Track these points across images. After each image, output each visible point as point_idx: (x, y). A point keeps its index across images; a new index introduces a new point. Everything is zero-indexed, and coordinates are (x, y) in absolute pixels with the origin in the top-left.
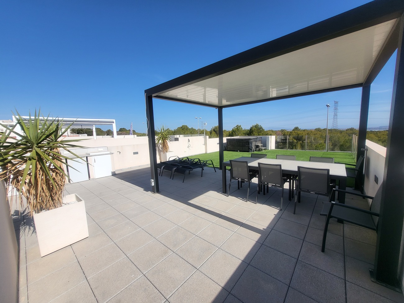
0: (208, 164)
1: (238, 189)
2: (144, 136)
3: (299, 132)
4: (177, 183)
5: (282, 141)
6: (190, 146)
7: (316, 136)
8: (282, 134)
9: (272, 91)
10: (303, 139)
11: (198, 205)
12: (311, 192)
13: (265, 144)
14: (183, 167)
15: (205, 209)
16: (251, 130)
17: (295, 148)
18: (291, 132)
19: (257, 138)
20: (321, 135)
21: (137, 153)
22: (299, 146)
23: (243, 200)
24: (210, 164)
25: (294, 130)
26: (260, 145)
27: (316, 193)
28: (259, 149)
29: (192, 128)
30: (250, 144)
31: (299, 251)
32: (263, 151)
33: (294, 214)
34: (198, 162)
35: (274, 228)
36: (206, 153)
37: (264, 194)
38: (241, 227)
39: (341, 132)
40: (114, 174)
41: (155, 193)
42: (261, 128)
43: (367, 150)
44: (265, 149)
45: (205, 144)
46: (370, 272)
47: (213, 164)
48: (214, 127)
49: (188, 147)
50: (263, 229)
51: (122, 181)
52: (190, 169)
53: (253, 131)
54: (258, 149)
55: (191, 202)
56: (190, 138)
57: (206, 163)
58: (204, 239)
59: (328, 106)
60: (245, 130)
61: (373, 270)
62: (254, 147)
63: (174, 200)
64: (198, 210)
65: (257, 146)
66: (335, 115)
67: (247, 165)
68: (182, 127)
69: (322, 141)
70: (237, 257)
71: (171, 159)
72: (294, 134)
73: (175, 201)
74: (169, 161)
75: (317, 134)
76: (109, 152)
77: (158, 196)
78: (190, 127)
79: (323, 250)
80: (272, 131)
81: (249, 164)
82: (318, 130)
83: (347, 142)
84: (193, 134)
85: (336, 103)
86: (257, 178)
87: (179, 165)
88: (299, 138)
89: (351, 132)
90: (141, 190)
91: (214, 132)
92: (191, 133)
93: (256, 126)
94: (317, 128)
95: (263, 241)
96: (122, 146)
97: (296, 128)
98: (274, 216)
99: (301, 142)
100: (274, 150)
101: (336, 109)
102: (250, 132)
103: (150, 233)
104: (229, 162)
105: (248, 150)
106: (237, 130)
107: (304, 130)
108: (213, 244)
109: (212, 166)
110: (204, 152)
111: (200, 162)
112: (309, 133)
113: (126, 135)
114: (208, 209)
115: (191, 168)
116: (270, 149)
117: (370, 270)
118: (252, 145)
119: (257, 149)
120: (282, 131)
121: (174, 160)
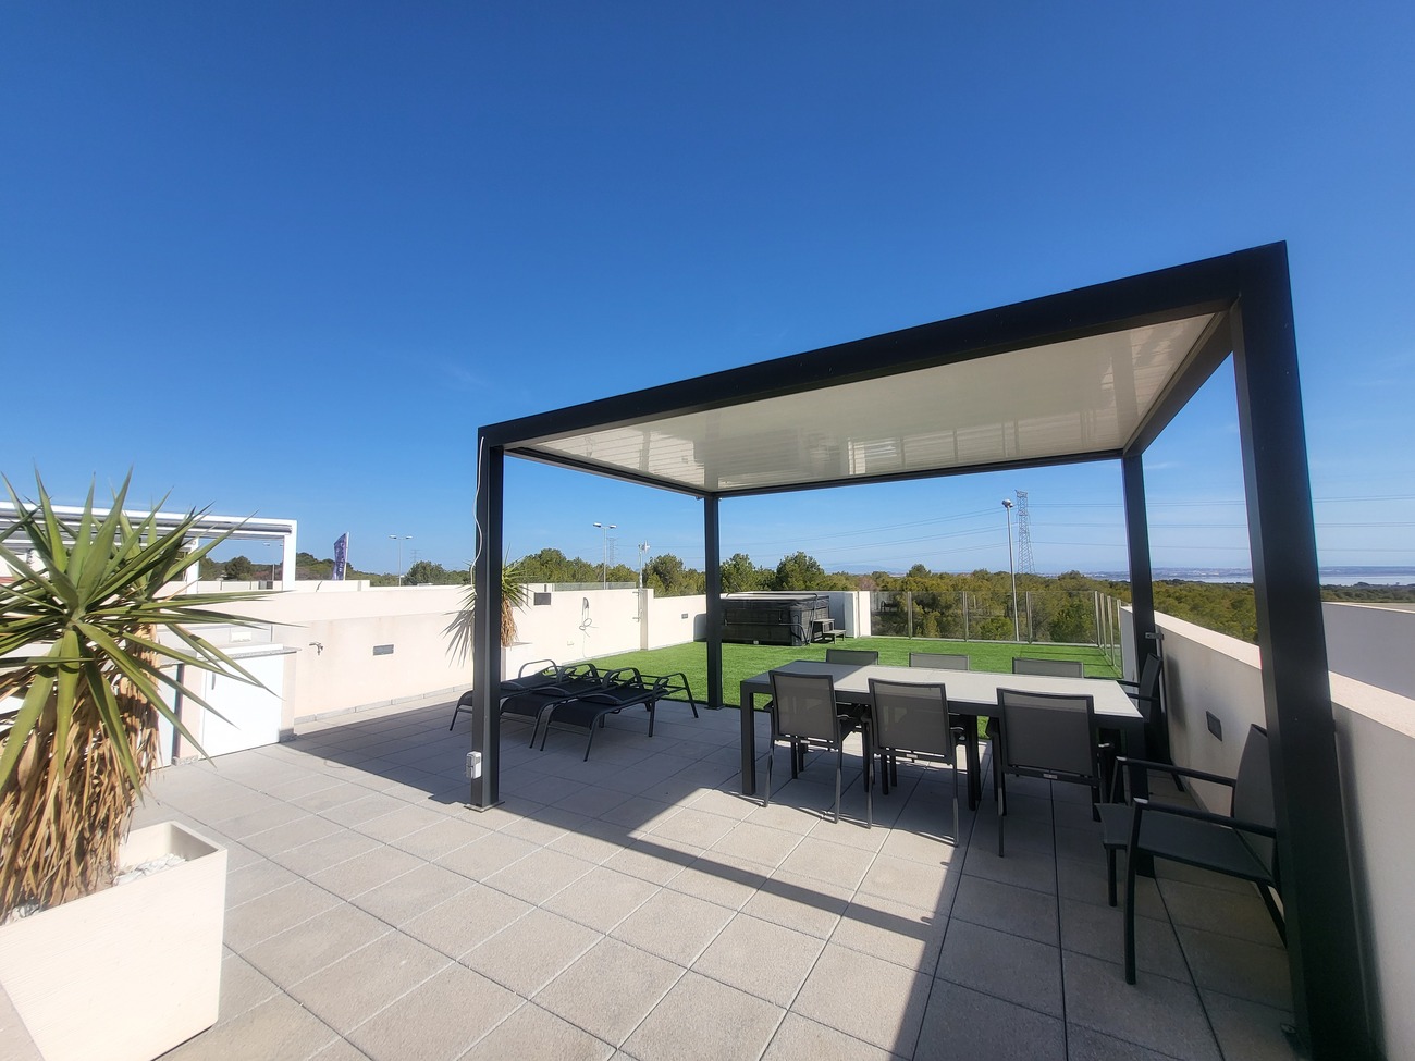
0: (669, 689)
1: (791, 776)
2: (389, 585)
3: (928, 582)
4: (559, 764)
5: (888, 609)
6: (587, 623)
7: (980, 594)
8: (879, 588)
9: (853, 449)
10: (943, 604)
11: (667, 846)
12: (1045, 775)
13: (841, 619)
14: (581, 700)
15: (696, 858)
16: (779, 570)
17: (922, 633)
18: (905, 582)
19: (815, 599)
20: (995, 594)
21: (388, 650)
22: (932, 625)
23: (821, 818)
24: (679, 689)
25: (910, 575)
26: (826, 621)
27: (1060, 778)
28: (824, 636)
29: (578, 561)
30: (795, 620)
31: (1059, 987)
32: (838, 641)
33: (1002, 856)
34: (632, 681)
35: (954, 914)
36: (644, 651)
37: (886, 792)
38: (845, 918)
39: (1047, 583)
40: (287, 738)
41: (481, 806)
42: (813, 565)
43: (1162, 637)
44: (841, 636)
45: (643, 616)
46: (1288, 1035)
47: (687, 688)
48: (655, 557)
49: (583, 627)
50: (923, 919)
51: (329, 762)
52: (613, 709)
53: (787, 576)
54: (820, 634)
55: (639, 834)
56: (591, 595)
57: (665, 685)
58: (723, 979)
59: (1006, 505)
60: (761, 572)
61: (1293, 1031)
62: (806, 630)
63: (567, 833)
64: (670, 864)
65: (817, 627)
66: (1024, 532)
67: (832, 687)
68: (540, 556)
69: (1000, 612)
70: (864, 1038)
71: (529, 672)
72: (914, 586)
73: (573, 834)
74: (520, 680)
75: (980, 587)
76: (279, 647)
77: (496, 819)
78: (570, 558)
79: (1131, 978)
80: (847, 577)
81: (838, 686)
82: (981, 575)
83: (1068, 614)
84: (581, 581)
85: (1022, 496)
86: (861, 734)
87: (567, 693)
88: (930, 602)
89: (1073, 583)
90: (420, 797)
91: (656, 576)
92: (574, 576)
93: (798, 560)
94: (978, 569)
95: (934, 964)
96: (331, 622)
97: (918, 569)
98: (943, 870)
99: (937, 613)
100: (868, 637)
101: (1022, 514)
102: (780, 579)
103: (497, 979)
104: (767, 680)
105: (788, 638)
106: (733, 571)
107: (941, 576)
108: (763, 996)
109: (683, 695)
110: (637, 647)
111: (640, 680)
112: (958, 583)
113: (324, 582)
114: (707, 858)
115: (616, 705)
116: (855, 636)
117: (1286, 1029)
118: (800, 621)
119: (817, 635)
120: (877, 576)
121: (539, 676)
